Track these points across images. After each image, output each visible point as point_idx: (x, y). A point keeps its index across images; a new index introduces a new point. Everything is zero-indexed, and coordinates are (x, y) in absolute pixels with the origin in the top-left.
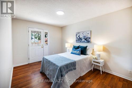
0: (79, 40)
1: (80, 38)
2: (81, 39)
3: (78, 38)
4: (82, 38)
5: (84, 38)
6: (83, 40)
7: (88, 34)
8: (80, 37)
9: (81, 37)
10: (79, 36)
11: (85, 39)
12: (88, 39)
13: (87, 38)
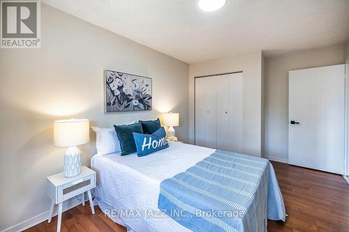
0: (119, 102)
1: (123, 94)
2: (126, 98)
3: (117, 93)
4: (130, 95)
5: (137, 97)
6: (135, 102)
7: (147, 86)
8: (124, 90)
9: (128, 90)
10: (120, 88)
11: (141, 101)
12: (146, 100)
13: (145, 98)
